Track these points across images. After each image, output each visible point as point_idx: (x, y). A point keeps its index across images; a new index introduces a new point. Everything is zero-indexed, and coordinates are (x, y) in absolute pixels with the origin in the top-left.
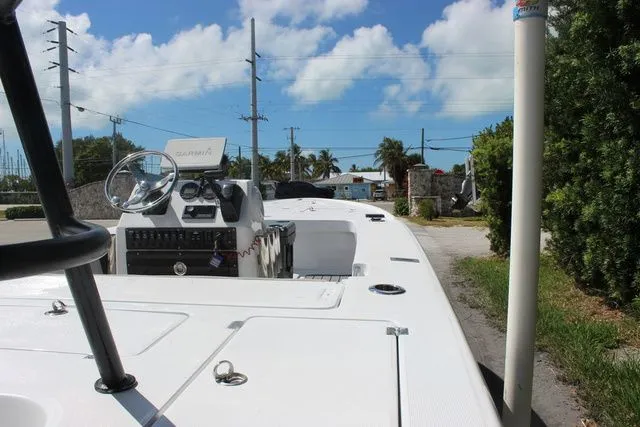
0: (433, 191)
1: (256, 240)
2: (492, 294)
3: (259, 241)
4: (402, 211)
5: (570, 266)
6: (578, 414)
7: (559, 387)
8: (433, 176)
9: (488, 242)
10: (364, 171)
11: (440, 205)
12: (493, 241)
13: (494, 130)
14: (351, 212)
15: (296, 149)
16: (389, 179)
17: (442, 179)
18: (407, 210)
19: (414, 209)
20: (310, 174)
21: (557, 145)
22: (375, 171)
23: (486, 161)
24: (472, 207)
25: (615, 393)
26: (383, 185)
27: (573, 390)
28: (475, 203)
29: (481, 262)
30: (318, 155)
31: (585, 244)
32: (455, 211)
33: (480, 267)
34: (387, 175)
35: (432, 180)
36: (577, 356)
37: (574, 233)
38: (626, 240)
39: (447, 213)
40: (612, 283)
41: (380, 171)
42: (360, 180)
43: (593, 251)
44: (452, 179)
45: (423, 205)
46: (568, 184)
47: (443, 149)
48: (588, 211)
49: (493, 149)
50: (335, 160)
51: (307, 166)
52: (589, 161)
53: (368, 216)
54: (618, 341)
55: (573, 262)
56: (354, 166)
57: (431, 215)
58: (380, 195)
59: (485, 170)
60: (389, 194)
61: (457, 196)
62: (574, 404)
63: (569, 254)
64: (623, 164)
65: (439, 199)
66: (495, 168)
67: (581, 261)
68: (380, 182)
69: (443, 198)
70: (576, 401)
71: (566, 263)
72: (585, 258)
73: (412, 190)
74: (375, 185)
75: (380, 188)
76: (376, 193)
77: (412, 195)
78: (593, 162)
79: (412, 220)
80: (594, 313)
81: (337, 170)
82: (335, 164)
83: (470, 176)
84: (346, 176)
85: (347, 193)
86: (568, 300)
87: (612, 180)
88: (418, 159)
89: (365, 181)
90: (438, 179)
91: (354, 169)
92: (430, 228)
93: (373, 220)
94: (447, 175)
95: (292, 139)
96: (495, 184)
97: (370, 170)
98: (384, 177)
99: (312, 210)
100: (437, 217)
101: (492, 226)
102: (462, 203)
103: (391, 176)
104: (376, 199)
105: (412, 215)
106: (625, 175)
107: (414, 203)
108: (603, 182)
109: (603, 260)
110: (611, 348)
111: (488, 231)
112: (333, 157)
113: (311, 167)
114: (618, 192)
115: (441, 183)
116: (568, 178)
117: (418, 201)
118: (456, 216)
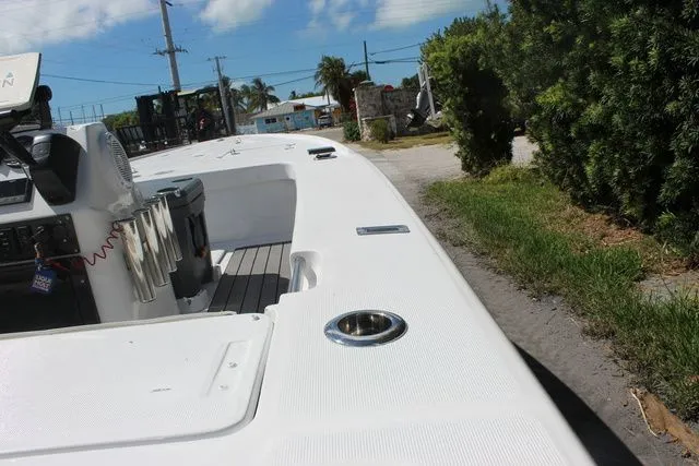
0: (385, 110)
1: (115, 229)
2: (476, 226)
3: (121, 230)
4: (352, 137)
5: (566, 181)
6: (624, 382)
7: (587, 344)
8: (382, 92)
9: (459, 162)
10: (304, 97)
11: (394, 125)
12: (464, 159)
13: (443, 35)
14: (289, 150)
15: (225, 82)
16: (334, 102)
17: (394, 94)
18: (358, 134)
19: (366, 132)
20: (245, 108)
21: (545, 30)
22: (318, 95)
23: (445, 66)
24: (431, 123)
25: (665, 346)
26: (327, 110)
27: (606, 347)
28: (435, 117)
29: (453, 185)
30: (250, 84)
31: (586, 152)
32: (412, 129)
33: (454, 193)
34: (331, 97)
35: (383, 97)
36: (601, 298)
37: (570, 141)
38: (649, 143)
39: (403, 133)
40: (625, 198)
41: (323, 94)
42: (301, 107)
43: (599, 160)
44: (404, 94)
45: (376, 126)
46: (561, 80)
47: (388, 62)
48: (594, 111)
49: (454, 51)
50: (271, 88)
51: (241, 99)
52: (591, 45)
53: (311, 152)
54: (644, 270)
55: (570, 176)
56: (294, 93)
57: (387, 137)
58: (326, 121)
59: (446, 76)
60: (336, 120)
61: (413, 111)
62: (614, 367)
63: (563, 167)
64: (644, 43)
65: (392, 117)
66: (458, 72)
67: (582, 173)
68: (324, 107)
69: (397, 116)
70: (615, 361)
71: (561, 179)
72: (588, 169)
73: (361, 111)
74: (319, 111)
75: (325, 113)
76: (321, 120)
77: (361, 117)
78: (596, 46)
79: (365, 145)
80: (604, 236)
81: (275, 100)
82: (271, 93)
83: (425, 87)
84: (285, 105)
85: (289, 124)
86: (569, 221)
87: (626, 67)
88: (362, 76)
89: (307, 108)
90: (389, 95)
91: (294, 96)
92: (387, 152)
93: (319, 158)
94: (397, 90)
95: (219, 71)
96: (460, 92)
97: (311, 95)
98: (328, 101)
99: (234, 152)
100: (392, 139)
101: (461, 143)
102: (419, 119)
103: (335, 99)
104: (322, 126)
105: (364, 140)
106: (645, 58)
107: (365, 126)
108: (613, 70)
109: (612, 171)
110: (638, 280)
111: (456, 149)
112: (267, 85)
113: (245, 100)
114: (635, 82)
115: (393, 100)
116: (558, 72)
117: (369, 123)
118: (414, 134)
